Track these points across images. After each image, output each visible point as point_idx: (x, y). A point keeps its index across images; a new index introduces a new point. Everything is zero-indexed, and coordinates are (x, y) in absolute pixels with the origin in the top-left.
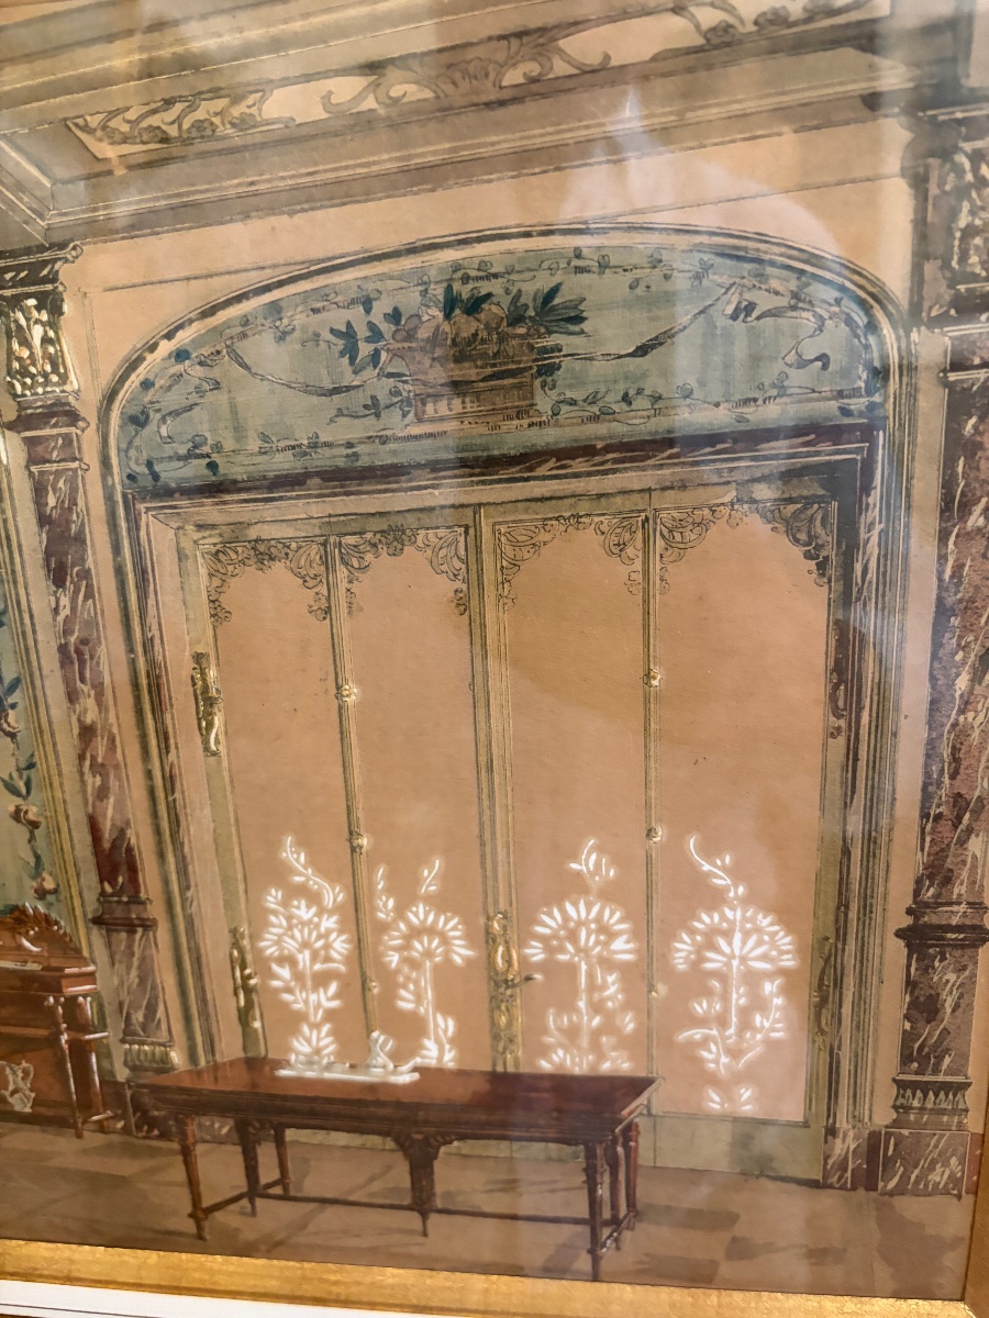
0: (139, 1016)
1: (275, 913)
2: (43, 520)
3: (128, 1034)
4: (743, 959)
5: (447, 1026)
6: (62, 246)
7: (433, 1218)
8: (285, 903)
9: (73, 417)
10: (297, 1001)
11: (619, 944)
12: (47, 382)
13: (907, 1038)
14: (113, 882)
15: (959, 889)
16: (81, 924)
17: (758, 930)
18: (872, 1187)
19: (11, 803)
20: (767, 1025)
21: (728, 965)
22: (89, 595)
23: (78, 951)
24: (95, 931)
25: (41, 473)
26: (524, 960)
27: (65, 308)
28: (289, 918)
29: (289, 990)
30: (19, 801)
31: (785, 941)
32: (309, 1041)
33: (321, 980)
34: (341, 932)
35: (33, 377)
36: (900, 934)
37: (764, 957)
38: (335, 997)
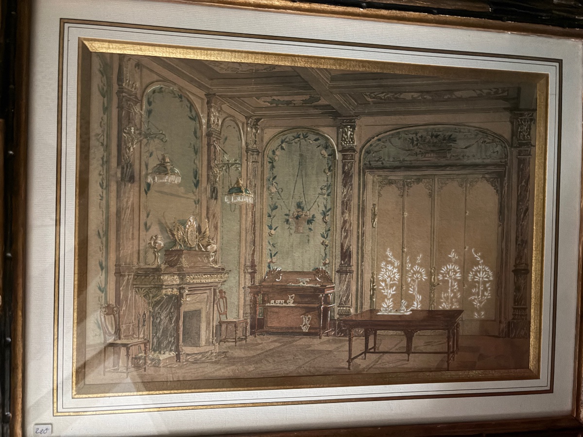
0: (344, 299)
1: (382, 268)
2: (344, 172)
3: (340, 305)
4: (483, 278)
5: (419, 297)
6: (357, 116)
7: (411, 355)
8: (386, 265)
9: (354, 151)
10: (385, 292)
11: (458, 275)
12: (350, 143)
13: (515, 296)
14: (344, 261)
15: (523, 261)
16: (333, 273)
17: (485, 271)
18: (509, 337)
19: (322, 239)
20: (487, 295)
21: (479, 279)
22: (351, 189)
23: (332, 281)
24: (337, 274)
25: (345, 162)
26: (438, 279)
27: (356, 128)
28: (386, 270)
29: (384, 289)
30: (324, 239)
31: (491, 274)
32: (386, 304)
33: (391, 286)
34: (398, 273)
35: (346, 141)
36: (513, 271)
37: (487, 277)
38: (394, 291)
